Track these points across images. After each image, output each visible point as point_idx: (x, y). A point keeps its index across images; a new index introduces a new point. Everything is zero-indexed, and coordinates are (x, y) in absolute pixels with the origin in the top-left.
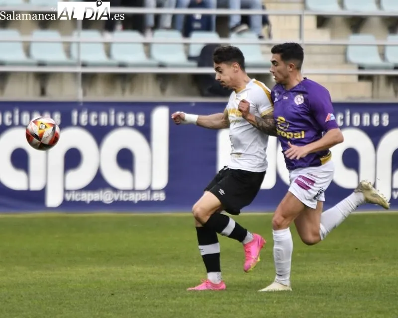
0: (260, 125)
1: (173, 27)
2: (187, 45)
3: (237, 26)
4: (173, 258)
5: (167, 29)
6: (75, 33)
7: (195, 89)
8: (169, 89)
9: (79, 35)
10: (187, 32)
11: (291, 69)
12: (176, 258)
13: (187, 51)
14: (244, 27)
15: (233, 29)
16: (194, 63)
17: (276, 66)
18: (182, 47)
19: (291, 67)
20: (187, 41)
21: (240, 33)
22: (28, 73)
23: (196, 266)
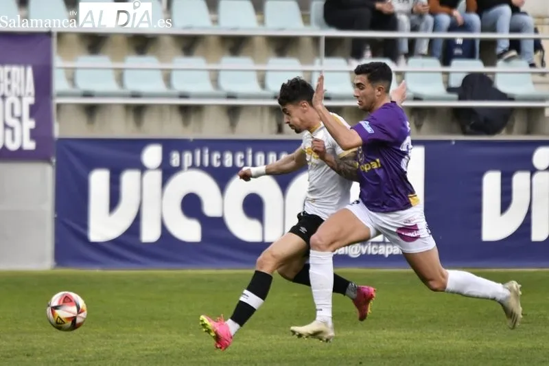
0: (342, 166)
1: (431, 53)
2: (447, 73)
3: (505, 52)
4: (430, 321)
5: (423, 55)
6: (317, 61)
7: (455, 126)
8: (426, 126)
9: (321, 63)
10: (446, 60)
11: (379, 93)
12: (433, 321)
13: (446, 82)
14: (514, 53)
15: (500, 56)
16: (455, 96)
17: (362, 89)
18: (440, 77)
19: (379, 90)
20: (446, 69)
21: (508, 60)
22: (262, 107)
23: (457, 331)
